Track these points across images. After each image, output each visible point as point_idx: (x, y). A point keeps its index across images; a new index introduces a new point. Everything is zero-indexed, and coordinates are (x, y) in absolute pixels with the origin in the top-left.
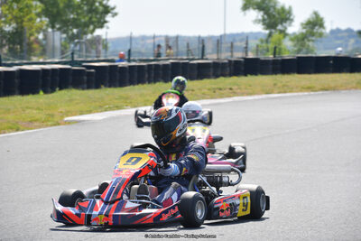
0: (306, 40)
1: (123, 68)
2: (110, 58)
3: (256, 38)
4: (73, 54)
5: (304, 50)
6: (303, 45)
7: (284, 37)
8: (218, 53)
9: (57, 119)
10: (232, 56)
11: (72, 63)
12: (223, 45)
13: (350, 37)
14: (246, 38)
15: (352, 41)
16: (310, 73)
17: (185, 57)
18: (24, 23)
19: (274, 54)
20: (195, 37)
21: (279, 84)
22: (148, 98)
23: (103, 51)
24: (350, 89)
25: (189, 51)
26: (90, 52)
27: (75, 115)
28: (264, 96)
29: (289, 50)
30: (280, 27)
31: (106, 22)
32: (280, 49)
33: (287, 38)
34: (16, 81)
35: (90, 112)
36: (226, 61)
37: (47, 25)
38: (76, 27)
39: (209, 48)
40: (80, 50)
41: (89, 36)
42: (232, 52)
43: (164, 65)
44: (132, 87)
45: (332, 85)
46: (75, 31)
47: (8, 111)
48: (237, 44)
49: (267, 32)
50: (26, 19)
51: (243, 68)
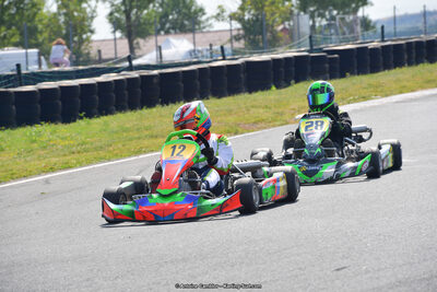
1: (374, 50)
4: (311, 38)
11: (311, 50)
18: (266, 8)
22: (405, 83)
34: (242, 76)
44: (386, 72)
47: (230, 112)
50: (267, 3)
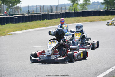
0: (84, 6)
1: (26, 16)
2: (22, 13)
3: (69, 6)
4: (10, 12)
5: (84, 9)
6: (84, 8)
7: (78, 5)
8: (57, 11)
9: (6, 33)
10: (61, 12)
11: (10, 15)
12: (58, 8)
13: (99, 4)
14: (65, 6)
15: (99, 6)
16: (86, 16)
17: (46, 12)
19: (75, 11)
20: (49, 6)
21: (77, 20)
22: (35, 26)
23: (20, 11)
24: (99, 21)
25: (47, 10)
26: (16, 11)
27: (11, 32)
28: (72, 24)
29: (79, 9)
30: (76, 2)
31: (20, 2)
32: (76, 9)
33: (79, 5)
35: (16, 31)
36: (59, 13)
37: (1, 3)
38: (11, 4)
39: (54, 9)
40: (12, 11)
41: (15, 6)
42: (61, 10)
43: (40, 15)
44: (29, 22)
45: (93, 20)
46: (10, 5)
48: (63, 8)
49: (72, 3)
51: (65, 15)
